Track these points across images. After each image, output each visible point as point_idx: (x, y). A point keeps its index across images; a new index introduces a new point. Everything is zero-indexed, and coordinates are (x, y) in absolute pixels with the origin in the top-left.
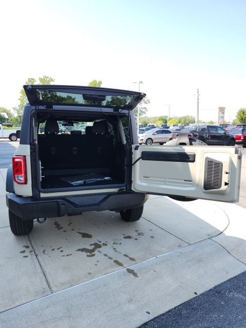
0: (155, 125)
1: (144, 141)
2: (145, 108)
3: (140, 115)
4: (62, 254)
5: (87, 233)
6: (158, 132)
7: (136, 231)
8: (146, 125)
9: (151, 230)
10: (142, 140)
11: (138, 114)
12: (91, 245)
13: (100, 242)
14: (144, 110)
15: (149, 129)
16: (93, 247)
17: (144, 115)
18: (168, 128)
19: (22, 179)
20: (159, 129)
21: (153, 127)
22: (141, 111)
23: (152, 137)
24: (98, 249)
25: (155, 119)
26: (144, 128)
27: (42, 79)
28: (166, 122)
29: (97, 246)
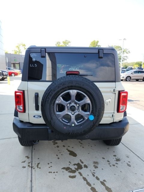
0: (133, 68)
1: (125, 78)
2: (127, 57)
3: (122, 61)
4: (50, 170)
5: (73, 151)
6: (135, 72)
8: (126, 68)
9: (128, 157)
10: (123, 77)
11: (121, 60)
12: (75, 165)
13: (82, 163)
14: (125, 58)
15: (129, 70)
16: (76, 167)
17: (125, 61)
18: (143, 69)
20: (136, 70)
21: (132, 69)
22: (124, 59)
23: (131, 75)
24: (80, 171)
25: (133, 64)
26: (125, 70)
27: (64, 42)
28: (141, 65)
29: (79, 167)
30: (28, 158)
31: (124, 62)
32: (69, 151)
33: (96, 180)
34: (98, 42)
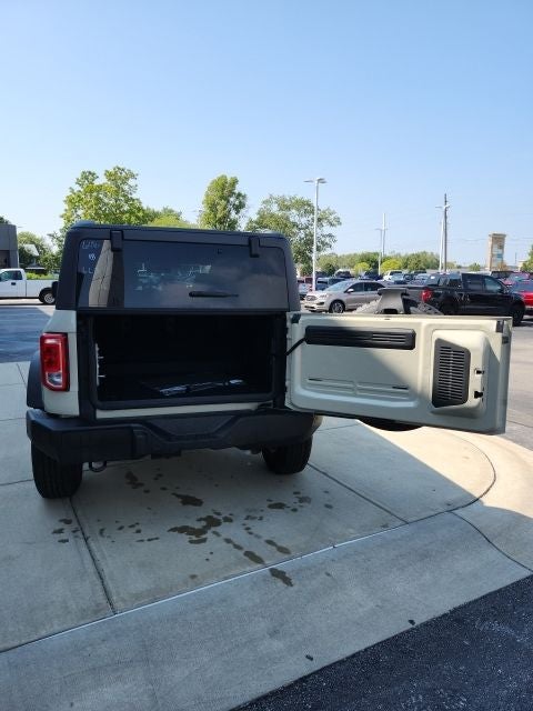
0: (352, 272)
1: (326, 307)
2: (330, 236)
3: (318, 249)
4: (139, 536)
5: (192, 495)
6: (356, 287)
7: (295, 493)
8: (331, 272)
9: (326, 492)
10: (322, 303)
11: (314, 247)
12: (200, 520)
13: (219, 514)
14: (327, 240)
15: (339, 281)
16: (204, 523)
17: (328, 251)
18: (381, 278)
19: (60, 380)
20: (358, 281)
21: (347, 276)
22: (322, 242)
23: (344, 298)
24: (213, 529)
25: (352, 260)
26: (327, 279)
27: (111, 175)
28: (376, 266)
29: (212, 522)
30: (68, 522)
31: (322, 253)
32: (178, 496)
33: (255, 540)
34: (235, 182)
